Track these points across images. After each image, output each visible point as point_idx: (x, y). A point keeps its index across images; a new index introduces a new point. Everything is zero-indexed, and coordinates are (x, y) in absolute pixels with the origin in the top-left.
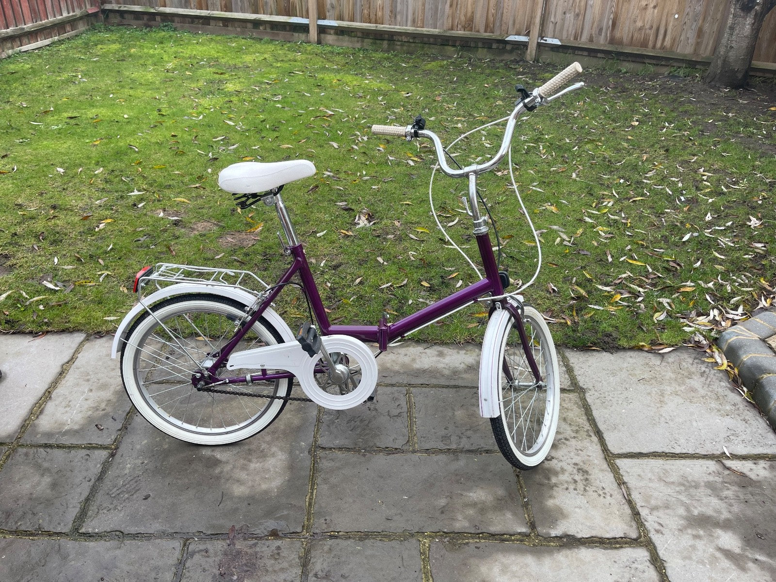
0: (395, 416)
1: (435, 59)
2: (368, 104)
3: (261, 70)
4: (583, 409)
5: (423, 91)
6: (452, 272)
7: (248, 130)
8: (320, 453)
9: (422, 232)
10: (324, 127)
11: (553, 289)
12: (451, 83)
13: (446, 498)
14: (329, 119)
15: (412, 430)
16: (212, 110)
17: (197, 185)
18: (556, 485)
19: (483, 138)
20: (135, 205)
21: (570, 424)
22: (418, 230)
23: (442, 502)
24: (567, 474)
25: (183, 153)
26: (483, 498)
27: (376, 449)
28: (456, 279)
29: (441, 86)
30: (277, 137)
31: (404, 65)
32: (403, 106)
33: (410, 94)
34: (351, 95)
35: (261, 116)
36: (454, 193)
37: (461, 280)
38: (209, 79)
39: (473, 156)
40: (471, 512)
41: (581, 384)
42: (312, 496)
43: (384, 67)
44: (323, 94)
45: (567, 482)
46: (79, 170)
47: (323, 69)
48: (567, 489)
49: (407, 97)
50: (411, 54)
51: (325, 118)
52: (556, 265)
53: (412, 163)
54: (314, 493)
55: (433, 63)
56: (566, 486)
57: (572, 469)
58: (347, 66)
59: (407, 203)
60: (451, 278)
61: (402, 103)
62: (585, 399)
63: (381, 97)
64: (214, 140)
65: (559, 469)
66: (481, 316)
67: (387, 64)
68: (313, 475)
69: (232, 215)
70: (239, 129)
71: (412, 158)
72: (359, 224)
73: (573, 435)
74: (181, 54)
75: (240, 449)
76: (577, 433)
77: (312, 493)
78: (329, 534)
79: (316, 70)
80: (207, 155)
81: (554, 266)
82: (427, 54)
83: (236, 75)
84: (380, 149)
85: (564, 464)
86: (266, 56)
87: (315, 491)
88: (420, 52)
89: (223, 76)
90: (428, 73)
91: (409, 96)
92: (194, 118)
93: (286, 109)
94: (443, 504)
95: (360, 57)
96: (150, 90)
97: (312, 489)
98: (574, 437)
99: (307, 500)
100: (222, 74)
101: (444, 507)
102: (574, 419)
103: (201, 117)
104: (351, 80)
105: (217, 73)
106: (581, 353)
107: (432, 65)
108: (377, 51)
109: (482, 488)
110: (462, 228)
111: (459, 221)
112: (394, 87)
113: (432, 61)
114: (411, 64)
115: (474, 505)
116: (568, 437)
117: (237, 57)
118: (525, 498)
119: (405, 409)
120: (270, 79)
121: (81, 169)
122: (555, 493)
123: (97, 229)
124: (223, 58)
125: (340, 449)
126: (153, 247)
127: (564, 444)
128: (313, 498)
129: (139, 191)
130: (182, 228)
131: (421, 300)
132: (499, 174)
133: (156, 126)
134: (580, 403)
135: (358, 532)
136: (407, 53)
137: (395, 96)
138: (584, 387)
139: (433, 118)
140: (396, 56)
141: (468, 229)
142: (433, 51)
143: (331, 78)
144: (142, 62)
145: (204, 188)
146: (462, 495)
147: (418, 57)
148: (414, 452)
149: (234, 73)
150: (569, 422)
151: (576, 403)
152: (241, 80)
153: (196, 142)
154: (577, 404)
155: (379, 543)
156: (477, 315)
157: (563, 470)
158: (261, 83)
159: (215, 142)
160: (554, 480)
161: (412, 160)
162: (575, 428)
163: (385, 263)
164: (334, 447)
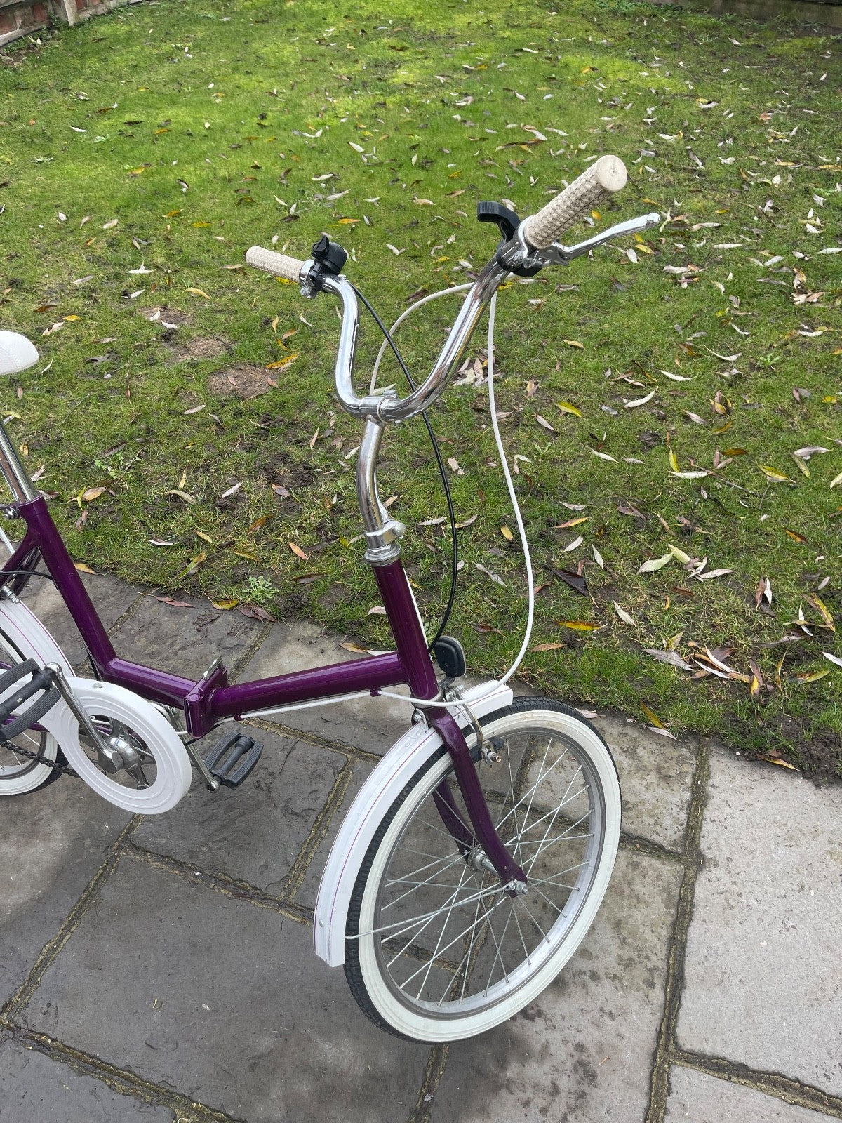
0: (294, 814)
1: (804, 32)
2: (618, 122)
3: (470, 44)
4: (673, 911)
5: (744, 100)
6: (574, 514)
7: (380, 164)
8: (127, 854)
9: (567, 414)
10: (511, 166)
11: (764, 597)
12: (810, 84)
13: (278, 1036)
14: (530, 151)
15: (307, 854)
16: (343, 120)
17: (238, 266)
18: (508, 1086)
19: (811, 213)
20: (125, 293)
21: (624, 941)
22: (562, 408)
23: (266, 1043)
24: (547, 1067)
25: (251, 203)
26: (345, 1064)
27: (221, 876)
28: (572, 533)
29: (786, 90)
30: (418, 182)
31: (736, 42)
32: (686, 130)
33: (713, 104)
34: (600, 101)
35: (417, 137)
36: (681, 332)
37: (584, 536)
38: (377, 60)
39: (765, 253)
40: (304, 1087)
41: (703, 845)
42: (58, 946)
43: (697, 44)
44: (548, 96)
45: (537, 1086)
46: (84, 221)
47: (583, 44)
48: (527, 1103)
49: (705, 111)
50: (762, 19)
51: (524, 147)
52: (803, 538)
53: (633, 257)
54: (65, 941)
55: (798, 42)
56: (529, 1094)
57: (564, 1057)
58: (628, 39)
59: (576, 343)
60: (565, 528)
61: (686, 124)
62: (693, 885)
63: (653, 109)
64: (314, 179)
65: (537, 1047)
66: (575, 627)
67: (704, 38)
68: (86, 899)
69: (262, 330)
70: (365, 160)
71: (639, 247)
72: (464, 376)
73: (616, 969)
74: (359, 12)
75: (7, 806)
76: (626, 966)
77: (62, 937)
78: (36, 1037)
79: (566, 48)
80: (287, 208)
81: (799, 540)
82: (794, 21)
83: (423, 52)
84: (590, 220)
85: (554, 1038)
86: (493, 16)
87: (68, 937)
88: (781, 17)
89: (401, 53)
90: (773, 61)
91: (709, 109)
92: (306, 135)
93: (469, 124)
94: (263, 1049)
95: (662, 22)
96: (274, 77)
97: (67, 929)
98: (615, 977)
99: (45, 951)
100: (401, 49)
101: (262, 1056)
102: (641, 928)
103: (318, 134)
104: (618, 69)
105: (394, 48)
106: (748, 765)
107: (792, 46)
108: (699, 12)
109: (357, 1038)
110: (653, 414)
111: (655, 398)
112: (691, 87)
113: (797, 37)
114: (752, 42)
115: (320, 1072)
116: (601, 974)
117: (445, 18)
118: (429, 1092)
119: (320, 804)
120: (474, 62)
121: (86, 219)
122: (495, 1106)
123: (46, 332)
124: (421, 19)
125: (160, 857)
126: (109, 376)
127: (584, 986)
128: (57, 949)
129: (147, 267)
130: (172, 345)
131: (480, 566)
132: (800, 299)
133: (239, 146)
134: (676, 892)
135: (84, 1053)
136: (755, 19)
137: (682, 106)
138: (708, 854)
139: (730, 161)
140: (731, 22)
141: (663, 419)
142: (808, 15)
143: (583, 63)
144: (290, 25)
145: (245, 274)
146: (310, 1040)
147: (773, 28)
148: (283, 905)
149: (421, 49)
150: (624, 933)
151: (667, 890)
152: (426, 62)
153: (284, 182)
154: (669, 892)
155: (104, 1091)
156: (569, 625)
157: (545, 1052)
158: (456, 69)
159: (315, 183)
160: (512, 1071)
161: (637, 250)
162: (628, 953)
163: (461, 472)
164: (154, 851)
